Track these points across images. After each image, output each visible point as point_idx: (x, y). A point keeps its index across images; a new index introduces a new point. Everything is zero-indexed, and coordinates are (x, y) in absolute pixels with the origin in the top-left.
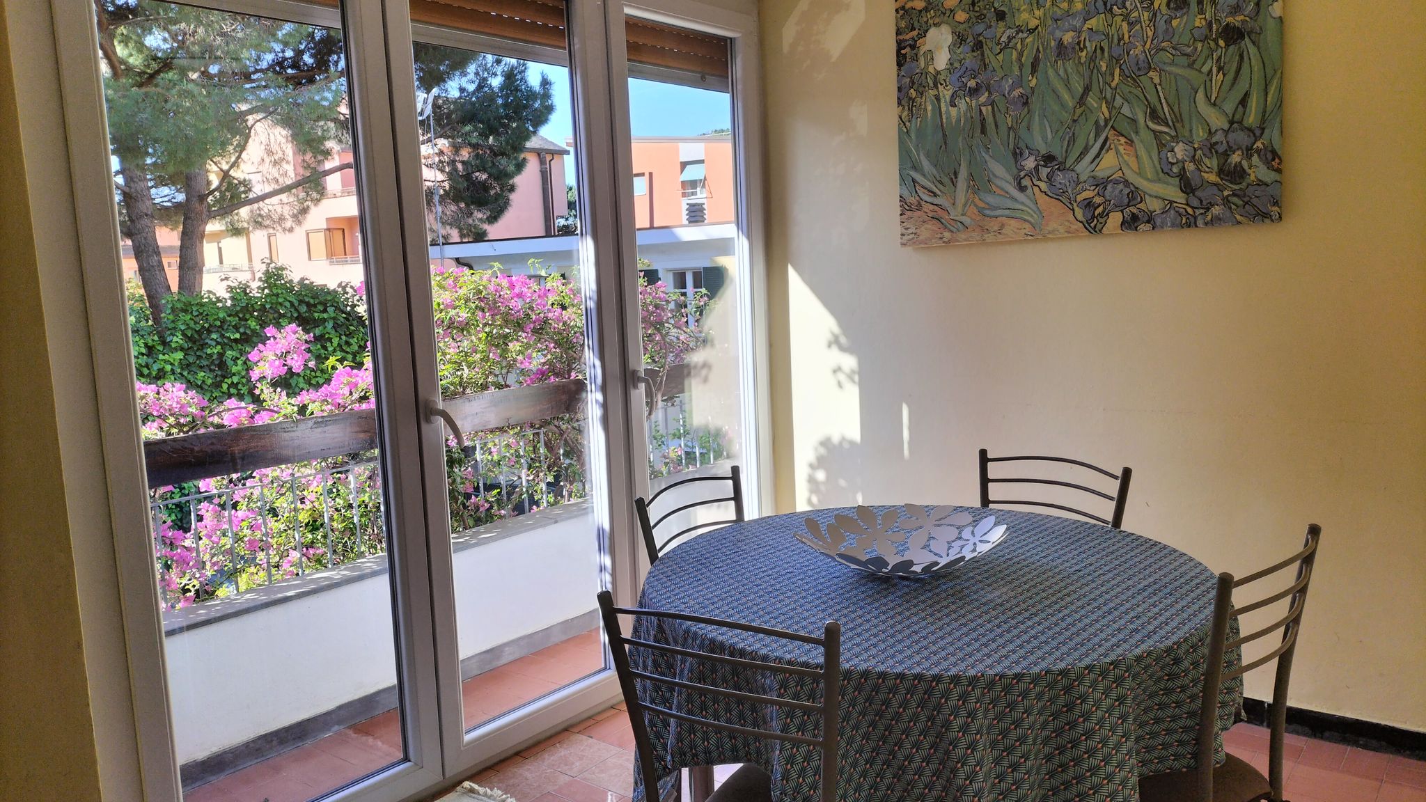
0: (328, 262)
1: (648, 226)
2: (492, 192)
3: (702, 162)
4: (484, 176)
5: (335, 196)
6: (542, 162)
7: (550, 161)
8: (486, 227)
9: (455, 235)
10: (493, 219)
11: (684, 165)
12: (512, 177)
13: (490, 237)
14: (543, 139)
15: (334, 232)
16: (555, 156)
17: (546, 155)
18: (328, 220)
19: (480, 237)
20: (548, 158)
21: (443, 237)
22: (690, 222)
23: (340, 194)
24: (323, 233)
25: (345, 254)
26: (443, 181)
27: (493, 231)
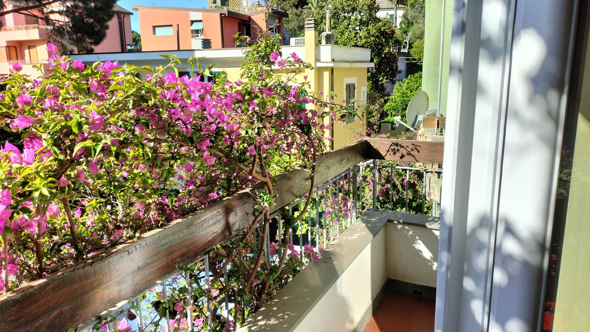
0: (8, 62)
1: (177, 49)
2: (96, 29)
3: (201, 21)
4: (92, 21)
5: (11, 30)
6: (119, 18)
7: (123, 18)
8: (93, 47)
9: (76, 50)
10: (97, 43)
11: (192, 22)
12: (106, 22)
13: (96, 52)
14: (119, 7)
15: (11, 48)
16: (126, 15)
17: (122, 15)
18: (8, 42)
19: (90, 52)
20: (122, 16)
21: (70, 51)
22: (203, 48)
23: (13, 29)
24: (5, 49)
25: (17, 59)
26: (68, 22)
27: (97, 49)
